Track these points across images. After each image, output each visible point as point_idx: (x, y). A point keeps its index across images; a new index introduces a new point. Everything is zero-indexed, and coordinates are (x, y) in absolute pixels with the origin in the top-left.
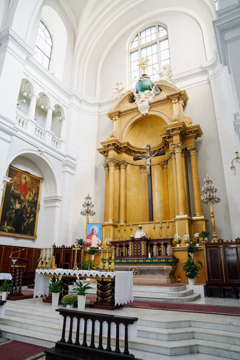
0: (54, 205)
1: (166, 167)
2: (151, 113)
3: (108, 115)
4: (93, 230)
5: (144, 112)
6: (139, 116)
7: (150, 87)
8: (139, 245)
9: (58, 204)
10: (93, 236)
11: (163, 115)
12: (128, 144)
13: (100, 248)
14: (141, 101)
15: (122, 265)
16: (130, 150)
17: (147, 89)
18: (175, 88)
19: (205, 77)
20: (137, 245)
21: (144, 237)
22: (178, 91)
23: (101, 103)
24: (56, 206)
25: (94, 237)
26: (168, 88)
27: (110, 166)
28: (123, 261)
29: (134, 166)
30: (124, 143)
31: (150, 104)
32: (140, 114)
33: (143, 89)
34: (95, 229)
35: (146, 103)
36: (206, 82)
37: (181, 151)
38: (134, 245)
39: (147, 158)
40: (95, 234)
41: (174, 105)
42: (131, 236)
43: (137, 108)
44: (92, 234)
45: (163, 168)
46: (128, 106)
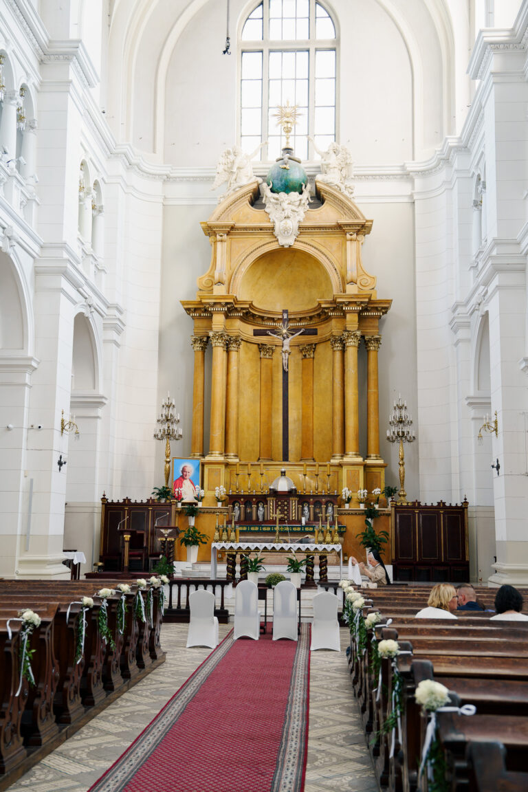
0: (93, 414)
1: (312, 356)
2: (299, 246)
3: (202, 225)
4: (183, 471)
5: (287, 241)
6: (274, 246)
7: (302, 185)
8: (286, 503)
9: (100, 412)
10: (185, 481)
11: (324, 257)
12: (251, 305)
13: (200, 505)
14: (283, 216)
15: (260, 535)
16: (254, 315)
17: (294, 189)
18: (354, 209)
19: (404, 189)
20: (283, 503)
21: (295, 490)
22: (361, 221)
23: (171, 175)
24: (98, 417)
25: (187, 483)
26: (342, 205)
27: (216, 346)
28: (264, 529)
29: (248, 344)
30: (244, 303)
31: (300, 228)
32: (276, 243)
33: (288, 187)
34: (187, 469)
35: (293, 224)
36: (406, 200)
38: (277, 503)
39: (284, 338)
40: (187, 477)
41: (348, 243)
42: (272, 487)
43: (273, 229)
44: (183, 477)
45: (305, 356)
46: (249, 216)
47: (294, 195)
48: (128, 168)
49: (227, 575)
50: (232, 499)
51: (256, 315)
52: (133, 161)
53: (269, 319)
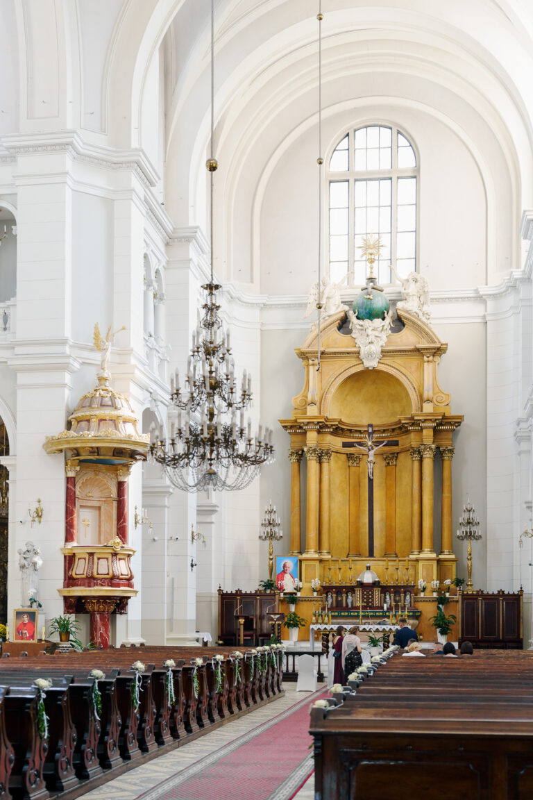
0: (208, 520)
1: (394, 463)
2: (382, 368)
3: (297, 351)
4: (284, 566)
5: (371, 363)
6: (359, 368)
7: (384, 313)
8: (370, 593)
9: (214, 518)
10: (286, 575)
11: (403, 376)
12: (340, 422)
13: (299, 594)
14: (368, 342)
15: (349, 619)
16: (342, 429)
17: (378, 317)
18: (431, 334)
19: (478, 310)
20: (368, 593)
21: (379, 582)
22: (438, 345)
23: (267, 303)
24: (212, 523)
25: (287, 576)
26: (420, 330)
27: (310, 459)
28: (352, 614)
29: (338, 455)
30: (334, 420)
31: (382, 351)
32: (362, 365)
33: (371, 314)
34: (287, 565)
35: (376, 349)
36: (479, 320)
37: (432, 456)
38: (363, 593)
39: (369, 450)
40: (288, 571)
41: (426, 364)
42: (358, 580)
43: (359, 353)
44: (284, 572)
45: (388, 463)
46: (338, 341)
47: (378, 321)
48: (230, 301)
49: (323, 649)
50: (326, 590)
51: (344, 429)
52: (234, 295)
53: (356, 431)
